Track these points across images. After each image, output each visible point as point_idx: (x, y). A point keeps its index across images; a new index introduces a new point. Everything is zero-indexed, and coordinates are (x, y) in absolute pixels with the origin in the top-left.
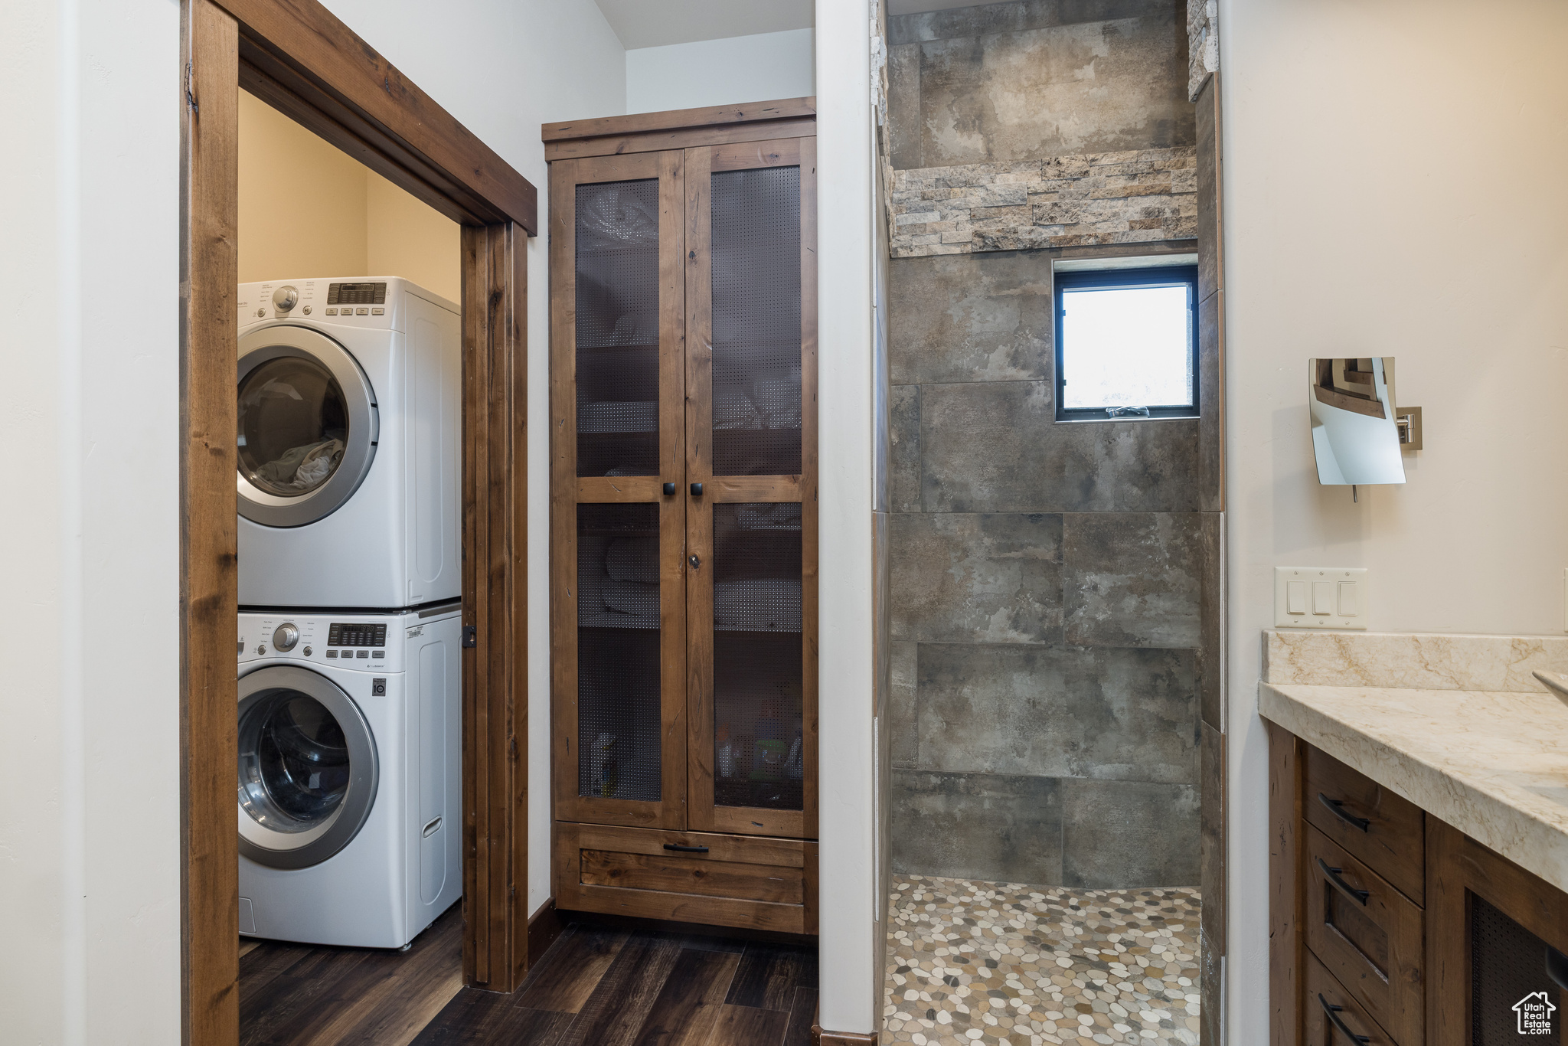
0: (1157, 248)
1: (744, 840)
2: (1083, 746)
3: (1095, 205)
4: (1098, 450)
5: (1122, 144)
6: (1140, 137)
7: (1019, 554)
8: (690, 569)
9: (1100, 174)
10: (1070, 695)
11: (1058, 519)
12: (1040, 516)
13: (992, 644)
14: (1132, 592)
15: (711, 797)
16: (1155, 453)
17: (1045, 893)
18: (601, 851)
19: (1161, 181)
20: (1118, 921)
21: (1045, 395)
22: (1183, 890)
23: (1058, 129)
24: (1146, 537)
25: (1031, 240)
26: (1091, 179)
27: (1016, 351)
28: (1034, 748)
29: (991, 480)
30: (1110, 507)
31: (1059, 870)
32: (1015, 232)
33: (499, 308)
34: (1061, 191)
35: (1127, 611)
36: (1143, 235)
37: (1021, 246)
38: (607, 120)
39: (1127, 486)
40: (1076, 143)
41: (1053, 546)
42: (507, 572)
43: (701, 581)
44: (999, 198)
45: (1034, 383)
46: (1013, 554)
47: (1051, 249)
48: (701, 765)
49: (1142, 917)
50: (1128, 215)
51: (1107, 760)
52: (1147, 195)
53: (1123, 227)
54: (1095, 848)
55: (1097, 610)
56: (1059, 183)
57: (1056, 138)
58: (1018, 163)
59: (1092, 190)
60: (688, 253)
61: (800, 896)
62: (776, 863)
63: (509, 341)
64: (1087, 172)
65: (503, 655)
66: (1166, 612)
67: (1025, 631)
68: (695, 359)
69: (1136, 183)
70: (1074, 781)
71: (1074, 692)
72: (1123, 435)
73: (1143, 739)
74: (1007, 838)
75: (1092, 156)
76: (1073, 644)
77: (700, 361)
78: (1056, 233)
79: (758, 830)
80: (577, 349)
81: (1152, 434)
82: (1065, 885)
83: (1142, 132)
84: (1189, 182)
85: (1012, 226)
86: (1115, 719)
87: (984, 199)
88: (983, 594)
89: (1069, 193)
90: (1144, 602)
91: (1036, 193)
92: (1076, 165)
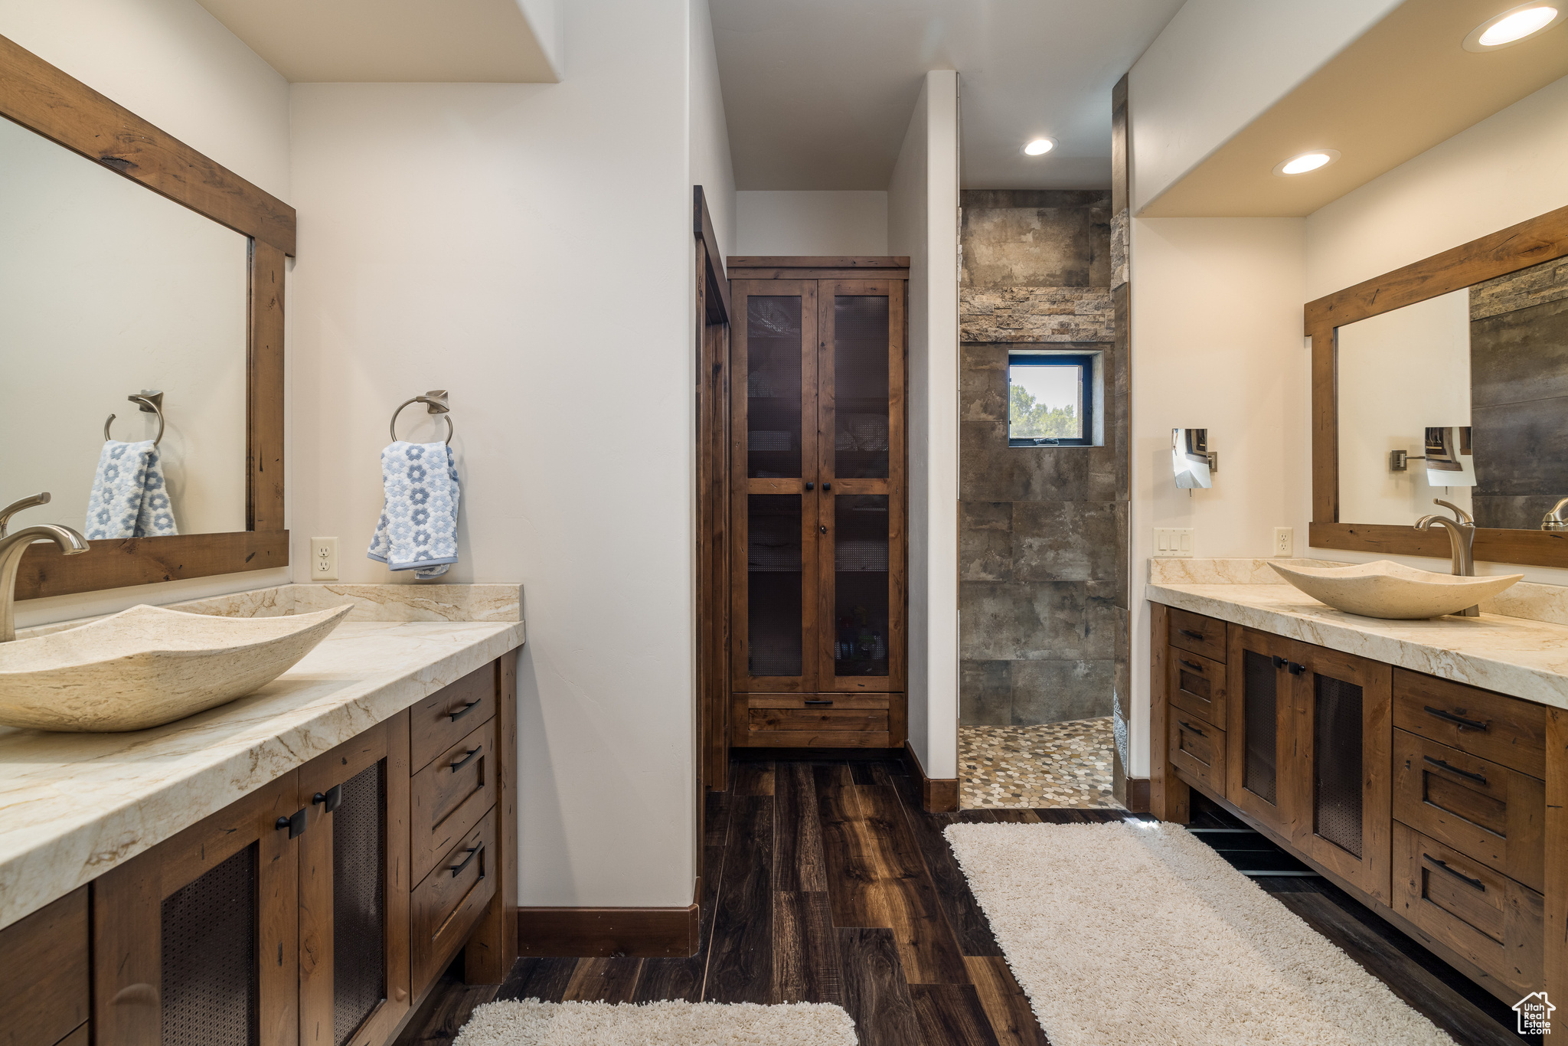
0: (1067, 346)
1: (853, 695)
2: (1023, 641)
3: (1032, 318)
4: (1033, 464)
5: (1048, 283)
6: (1058, 279)
7: (987, 527)
8: (821, 535)
9: (1035, 300)
10: (1016, 611)
11: (1010, 505)
12: (999, 503)
13: (971, 581)
14: (1051, 549)
15: (833, 671)
16: (1064, 467)
17: (1004, 729)
18: (762, 709)
19: (1069, 306)
20: (1047, 737)
21: (1003, 431)
22: (1078, 722)
23: (1011, 270)
24: (1059, 516)
25: (996, 336)
26: (1030, 302)
27: (987, 403)
28: (995, 644)
29: (971, 481)
30: (1039, 498)
31: (1009, 716)
32: (987, 331)
33: (719, 375)
34: (1013, 308)
35: (1048, 560)
36: (1059, 338)
37: (989, 340)
38: (770, 258)
39: (1049, 486)
40: (1021, 280)
41: (1007, 521)
42: (723, 536)
43: (828, 543)
44: (977, 310)
45: (996, 423)
46: (984, 527)
47: (1007, 343)
48: (827, 652)
49: (1061, 735)
50: (1051, 325)
51: (1037, 649)
52: (1061, 314)
53: (1048, 332)
54: (1030, 701)
55: (1032, 559)
56: (1012, 303)
57: (1010, 276)
58: (989, 289)
59: (1031, 309)
60: (820, 343)
61: (886, 725)
62: (872, 707)
63: (725, 395)
64: (1028, 298)
65: (721, 586)
66: (1070, 560)
67: (990, 573)
68: (824, 407)
69: (1055, 306)
70: (1018, 662)
71: (1018, 609)
72: (1047, 456)
73: (1057, 635)
74: (980, 698)
75: (1031, 289)
76: (1018, 580)
77: (828, 409)
78: (1010, 333)
79: (862, 689)
80: (748, 398)
81: (1063, 455)
82: (1013, 725)
83: (1059, 276)
84: (1085, 309)
85: (984, 327)
86: (1041, 624)
87: (968, 310)
88: (966, 551)
89: (1018, 309)
90: (1058, 554)
91: (998, 308)
92: (1021, 293)
